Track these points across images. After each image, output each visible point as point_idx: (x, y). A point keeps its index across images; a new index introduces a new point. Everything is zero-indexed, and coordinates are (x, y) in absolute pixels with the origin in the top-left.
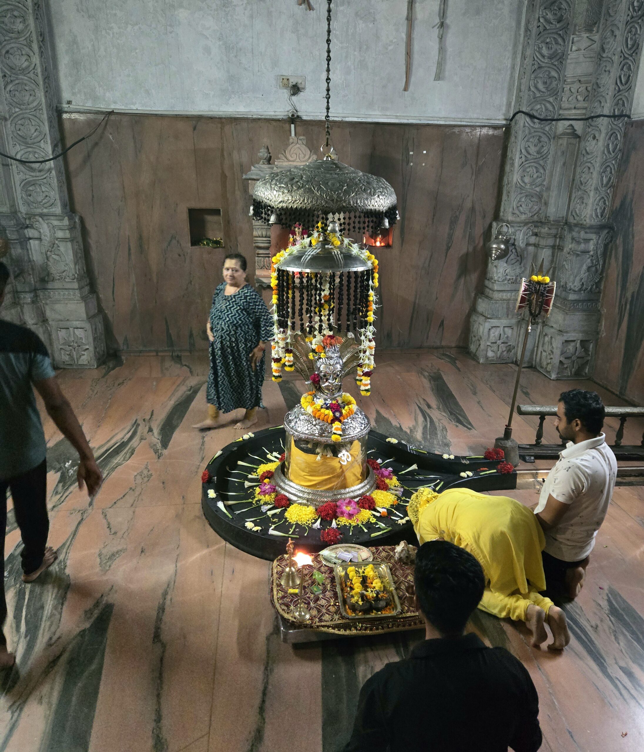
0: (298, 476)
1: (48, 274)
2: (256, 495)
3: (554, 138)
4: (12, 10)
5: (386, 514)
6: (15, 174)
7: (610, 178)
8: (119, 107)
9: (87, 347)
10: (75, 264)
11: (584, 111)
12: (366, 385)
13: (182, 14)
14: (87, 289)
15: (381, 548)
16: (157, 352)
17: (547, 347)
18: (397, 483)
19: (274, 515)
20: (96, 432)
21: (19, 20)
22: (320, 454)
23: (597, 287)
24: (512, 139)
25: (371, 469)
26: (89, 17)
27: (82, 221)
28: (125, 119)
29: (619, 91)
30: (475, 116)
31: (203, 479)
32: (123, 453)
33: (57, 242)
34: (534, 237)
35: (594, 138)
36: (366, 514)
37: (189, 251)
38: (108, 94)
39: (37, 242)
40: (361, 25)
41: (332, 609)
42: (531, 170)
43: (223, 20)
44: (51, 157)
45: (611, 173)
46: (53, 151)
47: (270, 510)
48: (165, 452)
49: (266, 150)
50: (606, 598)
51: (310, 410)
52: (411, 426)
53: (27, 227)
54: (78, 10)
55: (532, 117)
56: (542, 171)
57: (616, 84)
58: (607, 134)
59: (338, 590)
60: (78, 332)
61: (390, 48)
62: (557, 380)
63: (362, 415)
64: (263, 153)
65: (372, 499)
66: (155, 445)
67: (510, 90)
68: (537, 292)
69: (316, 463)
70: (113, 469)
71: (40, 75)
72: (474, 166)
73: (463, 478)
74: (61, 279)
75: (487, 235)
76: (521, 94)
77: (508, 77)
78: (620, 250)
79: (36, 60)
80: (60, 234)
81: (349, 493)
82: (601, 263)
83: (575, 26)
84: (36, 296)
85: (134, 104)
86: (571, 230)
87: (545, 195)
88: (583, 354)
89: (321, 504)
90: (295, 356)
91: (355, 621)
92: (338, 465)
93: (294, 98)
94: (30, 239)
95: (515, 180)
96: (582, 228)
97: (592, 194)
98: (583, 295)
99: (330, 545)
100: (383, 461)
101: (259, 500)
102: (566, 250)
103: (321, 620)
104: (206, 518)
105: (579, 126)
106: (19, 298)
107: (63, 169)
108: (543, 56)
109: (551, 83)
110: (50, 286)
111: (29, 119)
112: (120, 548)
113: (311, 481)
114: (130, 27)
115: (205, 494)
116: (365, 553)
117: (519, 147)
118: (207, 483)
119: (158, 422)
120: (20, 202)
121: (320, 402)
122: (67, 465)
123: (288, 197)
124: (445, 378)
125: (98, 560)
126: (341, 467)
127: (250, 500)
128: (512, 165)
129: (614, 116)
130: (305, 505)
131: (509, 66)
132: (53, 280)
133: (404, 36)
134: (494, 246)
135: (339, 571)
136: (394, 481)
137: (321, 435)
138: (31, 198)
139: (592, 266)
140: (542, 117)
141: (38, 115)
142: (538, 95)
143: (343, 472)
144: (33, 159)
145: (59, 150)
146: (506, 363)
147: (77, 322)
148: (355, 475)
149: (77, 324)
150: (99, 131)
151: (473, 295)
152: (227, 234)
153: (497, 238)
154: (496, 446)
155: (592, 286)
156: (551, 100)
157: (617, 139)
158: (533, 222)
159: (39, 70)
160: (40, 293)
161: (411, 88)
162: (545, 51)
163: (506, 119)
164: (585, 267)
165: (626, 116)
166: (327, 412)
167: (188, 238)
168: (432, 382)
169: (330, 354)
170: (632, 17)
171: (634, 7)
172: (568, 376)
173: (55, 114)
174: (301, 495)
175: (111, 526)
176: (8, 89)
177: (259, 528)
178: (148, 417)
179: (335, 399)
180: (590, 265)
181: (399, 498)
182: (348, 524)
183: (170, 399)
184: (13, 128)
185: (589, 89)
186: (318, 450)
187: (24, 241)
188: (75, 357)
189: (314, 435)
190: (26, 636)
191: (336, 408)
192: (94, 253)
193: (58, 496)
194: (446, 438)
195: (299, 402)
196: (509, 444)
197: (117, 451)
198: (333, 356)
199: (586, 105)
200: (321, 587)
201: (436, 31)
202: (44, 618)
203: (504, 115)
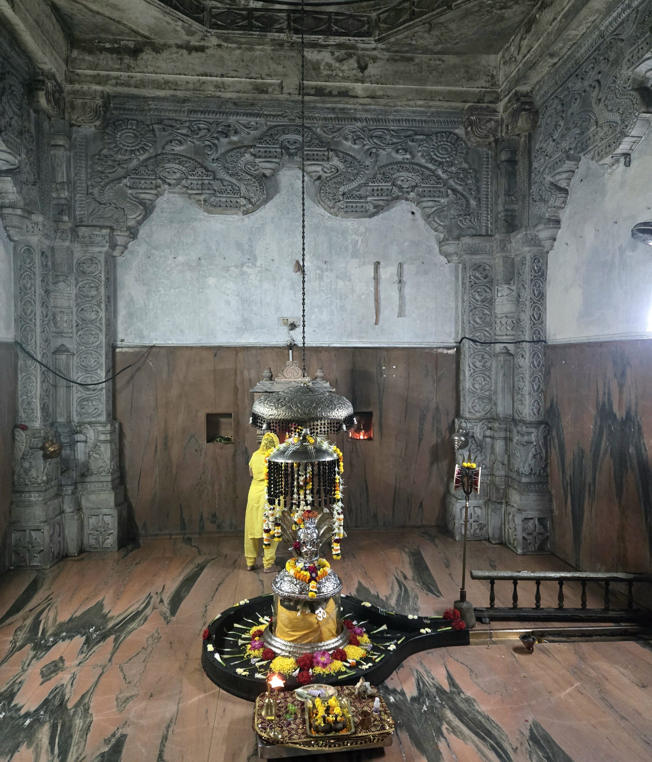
0: (283, 633)
1: (88, 470)
2: (247, 651)
3: (494, 356)
4: (90, 283)
5: (355, 664)
6: (74, 393)
7: (539, 386)
8: (159, 342)
9: (112, 531)
10: (111, 461)
11: (513, 337)
12: (337, 550)
13: (211, 281)
14: (117, 481)
15: (345, 687)
16: (171, 535)
17: (512, 525)
18: (368, 640)
19: (261, 667)
20: (115, 603)
21: (93, 289)
22: (300, 611)
23: (544, 471)
24: (462, 356)
25: (345, 627)
26: (144, 285)
27: (121, 426)
28: (163, 351)
29: (534, 324)
30: (432, 340)
31: (204, 636)
32: (138, 620)
33: (99, 444)
34: (489, 431)
35: (523, 356)
36: (338, 665)
37: (204, 447)
38: (152, 334)
39: (83, 444)
40: (341, 283)
41: (300, 731)
42: (480, 379)
43: (240, 284)
44: (104, 380)
45: (539, 382)
46: (106, 375)
47: (258, 661)
48: (174, 619)
49: (269, 371)
50: (529, 728)
51: (292, 572)
52: (387, 595)
53: (77, 433)
54: (136, 281)
55: (474, 341)
56: (488, 380)
57: (531, 319)
58: (530, 354)
59: (307, 717)
60: (106, 518)
61: (364, 297)
62: (524, 554)
63: (335, 577)
64: (266, 373)
65: (344, 652)
66: (165, 613)
67: (456, 322)
68: (467, 475)
69: (297, 619)
70: (130, 632)
71: (104, 324)
72: (435, 377)
73: (422, 634)
74: (99, 473)
75: (452, 429)
76: (464, 325)
77: (454, 314)
78: (556, 441)
79: (102, 314)
80: (102, 437)
81: (324, 646)
82: (544, 452)
83: (498, 280)
84: (76, 488)
85: (170, 340)
86: (516, 425)
87: (494, 397)
88: (542, 531)
89: (301, 656)
90: (282, 529)
91: (317, 739)
92: (315, 621)
93: (292, 332)
94: (78, 442)
95: (467, 386)
96: (524, 423)
97: (527, 397)
98: (533, 479)
99: (304, 685)
100: (358, 623)
101: (250, 655)
102: (515, 441)
103: (290, 738)
104: (205, 670)
105: (511, 347)
106: (61, 490)
107: (111, 387)
108: (477, 301)
109: (486, 318)
110: (88, 479)
111: (91, 354)
112: (133, 693)
113: (293, 636)
114: (172, 291)
115: (205, 648)
116: (331, 690)
117: (467, 363)
118: (207, 639)
119: (168, 595)
120: (75, 413)
121: (300, 565)
122: (91, 630)
123: (275, 412)
124: (423, 554)
125: (116, 703)
126: (318, 623)
127: (242, 655)
128: (464, 375)
129: (534, 342)
130: (288, 657)
131: (454, 306)
132: (91, 475)
133: (372, 289)
134: (456, 438)
135: (310, 704)
136: (365, 639)
137: (300, 593)
138: (84, 411)
139: (536, 454)
140: (482, 341)
141: (98, 351)
142: (477, 326)
143: (319, 627)
144: (90, 382)
145: (110, 375)
146: (480, 540)
147: (107, 510)
148: (330, 631)
149: (106, 511)
150: (143, 359)
151: (446, 479)
152: (237, 433)
153: (458, 431)
154: (455, 607)
155: (540, 471)
156: (487, 329)
157: (539, 357)
158: (487, 419)
159: (104, 321)
160: (79, 487)
161: (381, 322)
162: (478, 297)
163: (456, 343)
164: (531, 455)
165: (542, 341)
166: (305, 573)
167: (204, 436)
168: (411, 557)
169: (308, 525)
170: (535, 276)
171: (535, 270)
172: (533, 551)
173: (111, 349)
174: (284, 648)
175: (127, 677)
176: (79, 334)
177: (247, 673)
178: (160, 591)
179: (312, 562)
180: (535, 453)
181: (368, 652)
182: (322, 673)
183: (180, 574)
184: (78, 360)
185: (514, 322)
186: (299, 607)
187: (73, 444)
188: (100, 540)
189: (294, 593)
190: (59, 756)
191: (313, 570)
192: (127, 452)
193: (84, 655)
194: (416, 604)
195: (284, 567)
196: (464, 605)
197: (133, 618)
198: (310, 526)
199: (514, 333)
200: (293, 716)
201: (396, 286)
202: (73, 744)
203: (454, 339)
